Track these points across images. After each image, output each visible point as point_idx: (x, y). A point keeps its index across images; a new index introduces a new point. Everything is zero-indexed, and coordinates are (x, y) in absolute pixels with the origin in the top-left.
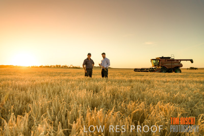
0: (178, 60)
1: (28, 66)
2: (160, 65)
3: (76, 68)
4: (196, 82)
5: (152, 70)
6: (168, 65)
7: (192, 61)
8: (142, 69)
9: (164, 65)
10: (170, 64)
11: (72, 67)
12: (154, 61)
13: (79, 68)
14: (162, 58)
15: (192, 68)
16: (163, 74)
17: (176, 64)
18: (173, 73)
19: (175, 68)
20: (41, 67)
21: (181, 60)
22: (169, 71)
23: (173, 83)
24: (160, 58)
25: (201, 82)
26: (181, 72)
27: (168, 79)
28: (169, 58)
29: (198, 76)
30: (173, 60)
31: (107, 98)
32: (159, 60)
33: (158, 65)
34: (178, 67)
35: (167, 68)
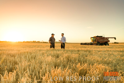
0: (107, 38)
1: (16, 42)
2: (96, 41)
3: (46, 43)
4: (118, 51)
5: (91, 44)
6: (101, 41)
7: (115, 38)
8: (85, 43)
9: (98, 41)
11: (43, 42)
12: (93, 39)
13: (47, 43)
14: (98, 36)
15: (115, 43)
16: (98, 46)
17: (106, 40)
18: (104, 46)
19: (105, 42)
20: (24, 42)
21: (109, 38)
22: (102, 44)
23: (104, 52)
24: (96, 36)
25: (121, 51)
26: (109, 45)
27: (101, 49)
28: (102, 36)
29: (119, 48)
30: (104, 38)
31: (64, 61)
32: (96, 38)
33: (95, 41)
34: (107, 42)
35: (101, 42)
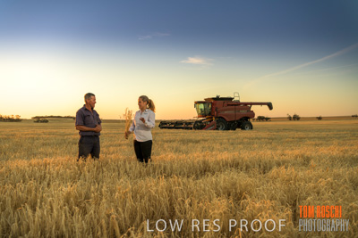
0: (246, 104)
5: (198, 126)
6: (228, 113)
8: (177, 123)
9: (222, 114)
10: (232, 112)
12: (202, 106)
14: (217, 99)
17: (243, 112)
19: (241, 119)
21: (251, 104)
24: (213, 99)
26: (252, 128)
28: (231, 99)
30: (238, 104)
32: (212, 104)
33: (210, 114)
34: (246, 118)
35: (228, 120)
